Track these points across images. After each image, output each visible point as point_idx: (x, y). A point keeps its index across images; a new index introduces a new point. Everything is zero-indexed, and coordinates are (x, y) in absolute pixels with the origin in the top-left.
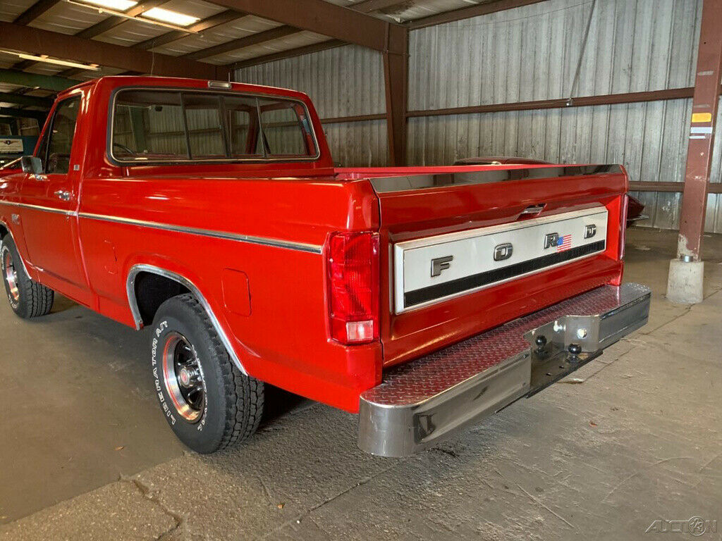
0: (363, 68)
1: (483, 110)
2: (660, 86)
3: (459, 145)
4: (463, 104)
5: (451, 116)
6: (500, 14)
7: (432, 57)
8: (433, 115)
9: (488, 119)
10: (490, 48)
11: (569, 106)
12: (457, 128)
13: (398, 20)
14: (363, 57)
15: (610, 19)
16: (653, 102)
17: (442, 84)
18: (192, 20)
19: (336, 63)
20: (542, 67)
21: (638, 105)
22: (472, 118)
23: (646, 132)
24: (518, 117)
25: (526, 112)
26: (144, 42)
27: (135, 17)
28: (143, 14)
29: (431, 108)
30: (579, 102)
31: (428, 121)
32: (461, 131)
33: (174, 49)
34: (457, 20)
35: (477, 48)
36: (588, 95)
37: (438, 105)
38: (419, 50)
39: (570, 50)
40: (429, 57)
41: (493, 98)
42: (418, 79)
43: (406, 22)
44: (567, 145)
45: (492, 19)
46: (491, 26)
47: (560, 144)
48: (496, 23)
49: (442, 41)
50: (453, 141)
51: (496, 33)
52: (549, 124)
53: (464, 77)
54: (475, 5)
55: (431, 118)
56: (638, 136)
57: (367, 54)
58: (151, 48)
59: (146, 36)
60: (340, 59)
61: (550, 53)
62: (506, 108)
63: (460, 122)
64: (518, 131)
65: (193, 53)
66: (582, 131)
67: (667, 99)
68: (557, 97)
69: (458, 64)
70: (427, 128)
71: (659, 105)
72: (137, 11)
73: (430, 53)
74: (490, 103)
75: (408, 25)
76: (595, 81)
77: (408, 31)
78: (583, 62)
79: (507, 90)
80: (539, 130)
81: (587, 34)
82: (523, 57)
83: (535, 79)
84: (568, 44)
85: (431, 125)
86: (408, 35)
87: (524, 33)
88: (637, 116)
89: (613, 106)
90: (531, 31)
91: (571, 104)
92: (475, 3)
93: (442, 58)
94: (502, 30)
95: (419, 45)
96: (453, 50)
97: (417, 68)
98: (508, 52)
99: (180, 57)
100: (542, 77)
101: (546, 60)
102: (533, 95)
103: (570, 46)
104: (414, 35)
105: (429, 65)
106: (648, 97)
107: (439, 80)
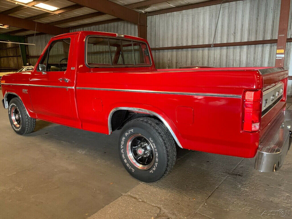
0: (127, 31)
1: (178, 48)
2: (246, 40)
3: (168, 61)
4: (170, 46)
5: (165, 50)
6: (184, 11)
7: (157, 27)
8: (157, 50)
9: (180, 52)
10: (180, 24)
11: (212, 47)
12: (167, 55)
13: (143, 12)
14: (127, 27)
15: (227, 15)
16: (243, 46)
17: (161, 38)
18: (56, 8)
19: (116, 28)
20: (201, 32)
21: (238, 47)
22: (173, 51)
23: (241, 57)
24: (192, 51)
25: (195, 49)
26: (32, 17)
27: (31, 6)
28: (35, 6)
29: (157, 47)
30: (216, 45)
31: (155, 52)
32: (169, 56)
33: (44, 21)
34: (167, 13)
35: (175, 24)
36: (219, 43)
37: (159, 46)
38: (151, 24)
39: (212, 26)
40: (155, 27)
41: (182, 43)
42: (151, 36)
43: (146, 13)
44: (211, 61)
45: (181, 13)
46: (180, 16)
47: (208, 61)
48: (182, 15)
49: (161, 21)
50: (166, 60)
51: (182, 19)
52: (204, 54)
53: (170, 35)
54: (174, 8)
55: (157, 51)
56: (238, 58)
57: (129, 25)
58: (35, 20)
59: (33, 14)
60: (117, 27)
61: (204, 27)
62: (187, 47)
63: (168, 53)
64: (192, 56)
65: (53, 22)
66: (217, 56)
67: (248, 45)
68: (207, 43)
69: (167, 30)
70: (155, 55)
71: (245, 47)
72: (33, 4)
73: (156, 25)
74: (181, 45)
75: (146, 14)
76: (221, 37)
77: (147, 16)
78: (217, 30)
79: (187, 40)
80: (200, 56)
81: (218, 20)
82: (194, 28)
83: (198, 36)
84: (211, 23)
85: (156, 54)
86: (147, 18)
87: (194, 19)
88: (237, 51)
89: (228, 47)
90: (196, 18)
91: (213, 46)
92: (174, 7)
93: (161, 27)
94: (185, 18)
95: (151, 22)
96: (165, 25)
97: (151, 31)
98: (188, 26)
99: (46, 24)
100: (201, 36)
101: (203, 29)
102: (198, 42)
103: (212, 24)
104: (149, 18)
105: (155, 30)
106: (241, 44)
107: (159, 36)
